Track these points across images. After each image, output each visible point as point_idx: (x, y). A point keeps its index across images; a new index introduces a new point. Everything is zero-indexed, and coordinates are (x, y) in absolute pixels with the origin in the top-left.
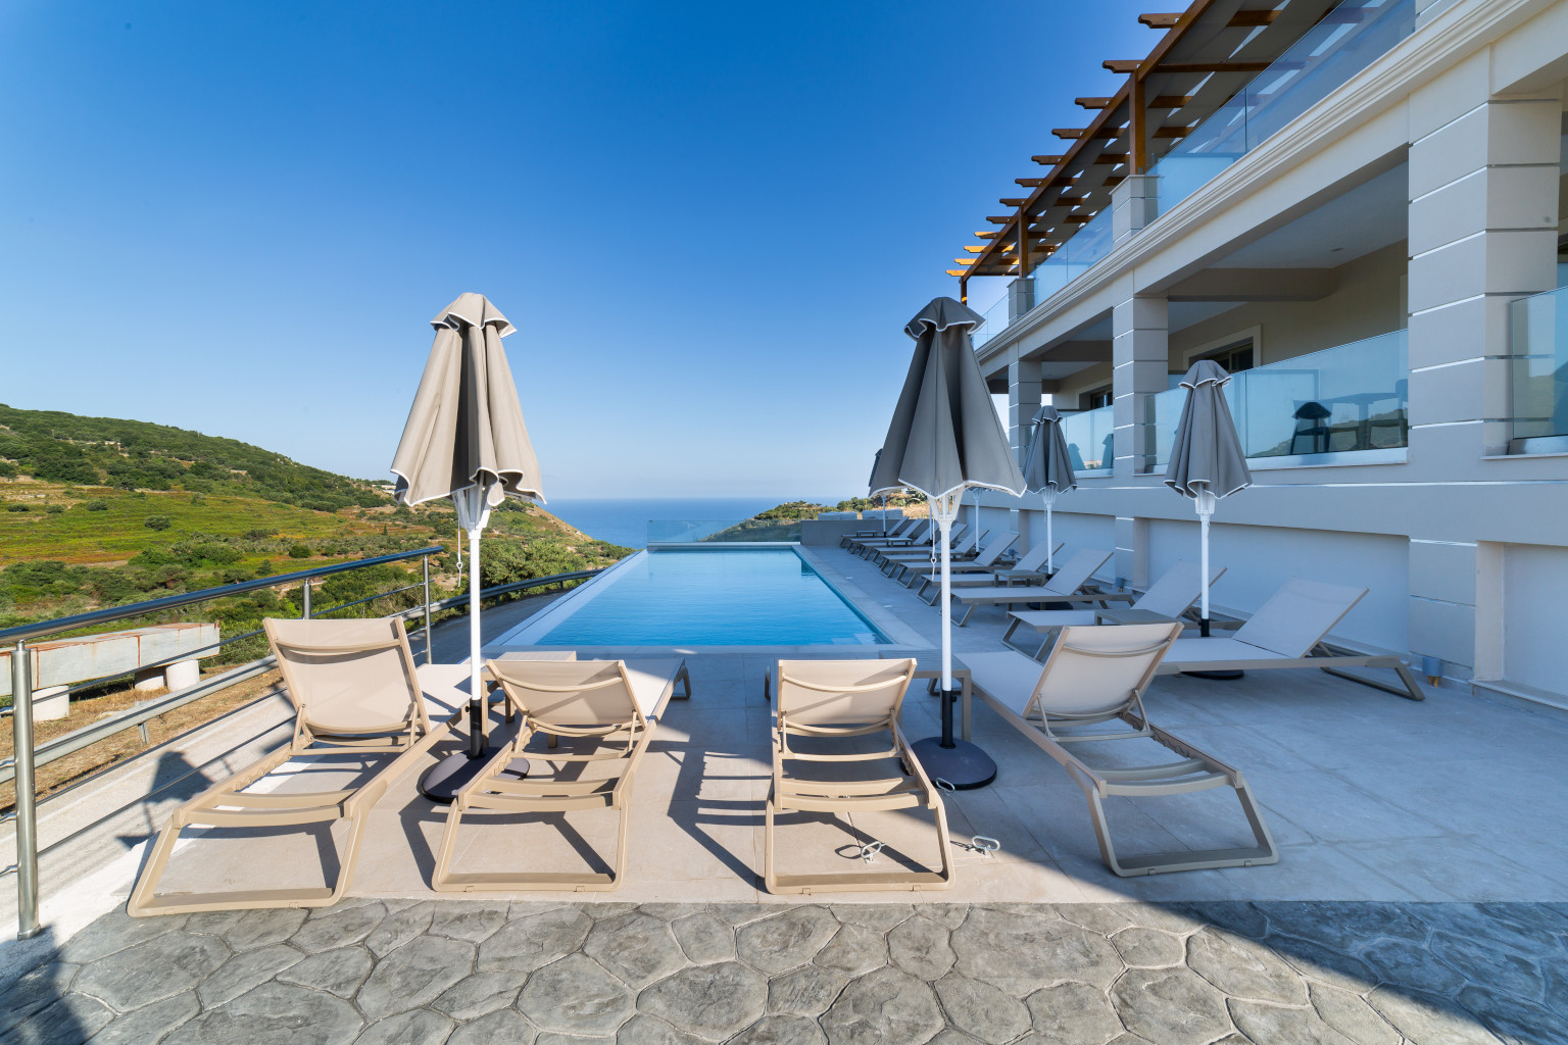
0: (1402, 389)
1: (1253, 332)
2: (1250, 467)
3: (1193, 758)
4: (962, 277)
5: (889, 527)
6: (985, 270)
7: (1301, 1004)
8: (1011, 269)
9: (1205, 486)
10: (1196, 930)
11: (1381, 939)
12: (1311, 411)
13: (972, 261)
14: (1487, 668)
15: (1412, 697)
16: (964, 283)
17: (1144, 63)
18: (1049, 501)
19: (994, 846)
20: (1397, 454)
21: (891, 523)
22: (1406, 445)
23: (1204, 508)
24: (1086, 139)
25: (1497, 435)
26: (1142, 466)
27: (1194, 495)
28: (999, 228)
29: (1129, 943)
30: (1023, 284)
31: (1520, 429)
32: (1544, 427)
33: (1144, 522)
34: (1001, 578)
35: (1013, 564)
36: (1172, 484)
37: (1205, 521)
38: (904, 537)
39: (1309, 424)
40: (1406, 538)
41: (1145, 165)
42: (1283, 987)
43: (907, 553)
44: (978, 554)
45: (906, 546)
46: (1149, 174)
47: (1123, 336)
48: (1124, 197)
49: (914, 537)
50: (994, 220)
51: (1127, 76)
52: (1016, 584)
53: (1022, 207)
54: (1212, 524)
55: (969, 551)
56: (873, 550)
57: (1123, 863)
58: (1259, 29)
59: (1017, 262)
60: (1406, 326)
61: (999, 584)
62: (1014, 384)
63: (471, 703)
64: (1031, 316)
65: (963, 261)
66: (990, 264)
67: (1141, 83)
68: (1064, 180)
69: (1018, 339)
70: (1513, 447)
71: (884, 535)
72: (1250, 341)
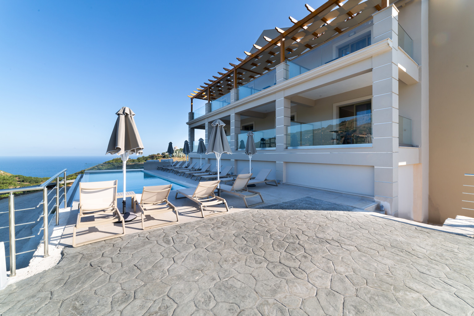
0: (275, 138)
1: (253, 123)
2: (257, 150)
3: (253, 193)
4: (192, 98)
5: (172, 164)
6: (197, 97)
7: (269, 212)
9: (251, 153)
10: (258, 210)
11: (275, 207)
12: (263, 140)
13: (195, 95)
14: (284, 181)
16: (192, 99)
17: (237, 66)
19: (232, 207)
20: (274, 148)
22: (275, 147)
23: (250, 157)
24: (225, 76)
25: (285, 146)
26: (236, 149)
27: (249, 155)
28: (203, 89)
29: (251, 212)
30: (209, 104)
31: (288, 145)
32: (290, 145)
33: (236, 160)
34: (210, 173)
36: (246, 153)
38: (178, 166)
39: (262, 142)
40: (276, 162)
41: (237, 87)
42: (267, 211)
44: (201, 169)
45: (180, 168)
46: (237, 89)
47: (232, 121)
48: (233, 92)
49: (181, 166)
50: (202, 87)
51: (233, 67)
53: (209, 86)
54: (251, 160)
55: (199, 169)
57: (248, 206)
58: (255, 67)
59: (205, 97)
60: (275, 128)
62: (207, 128)
63: (123, 201)
64: (211, 113)
65: (192, 94)
66: (199, 96)
67: (236, 70)
68: (219, 82)
69: (208, 118)
70: (287, 148)
71: (171, 166)
72: (253, 124)
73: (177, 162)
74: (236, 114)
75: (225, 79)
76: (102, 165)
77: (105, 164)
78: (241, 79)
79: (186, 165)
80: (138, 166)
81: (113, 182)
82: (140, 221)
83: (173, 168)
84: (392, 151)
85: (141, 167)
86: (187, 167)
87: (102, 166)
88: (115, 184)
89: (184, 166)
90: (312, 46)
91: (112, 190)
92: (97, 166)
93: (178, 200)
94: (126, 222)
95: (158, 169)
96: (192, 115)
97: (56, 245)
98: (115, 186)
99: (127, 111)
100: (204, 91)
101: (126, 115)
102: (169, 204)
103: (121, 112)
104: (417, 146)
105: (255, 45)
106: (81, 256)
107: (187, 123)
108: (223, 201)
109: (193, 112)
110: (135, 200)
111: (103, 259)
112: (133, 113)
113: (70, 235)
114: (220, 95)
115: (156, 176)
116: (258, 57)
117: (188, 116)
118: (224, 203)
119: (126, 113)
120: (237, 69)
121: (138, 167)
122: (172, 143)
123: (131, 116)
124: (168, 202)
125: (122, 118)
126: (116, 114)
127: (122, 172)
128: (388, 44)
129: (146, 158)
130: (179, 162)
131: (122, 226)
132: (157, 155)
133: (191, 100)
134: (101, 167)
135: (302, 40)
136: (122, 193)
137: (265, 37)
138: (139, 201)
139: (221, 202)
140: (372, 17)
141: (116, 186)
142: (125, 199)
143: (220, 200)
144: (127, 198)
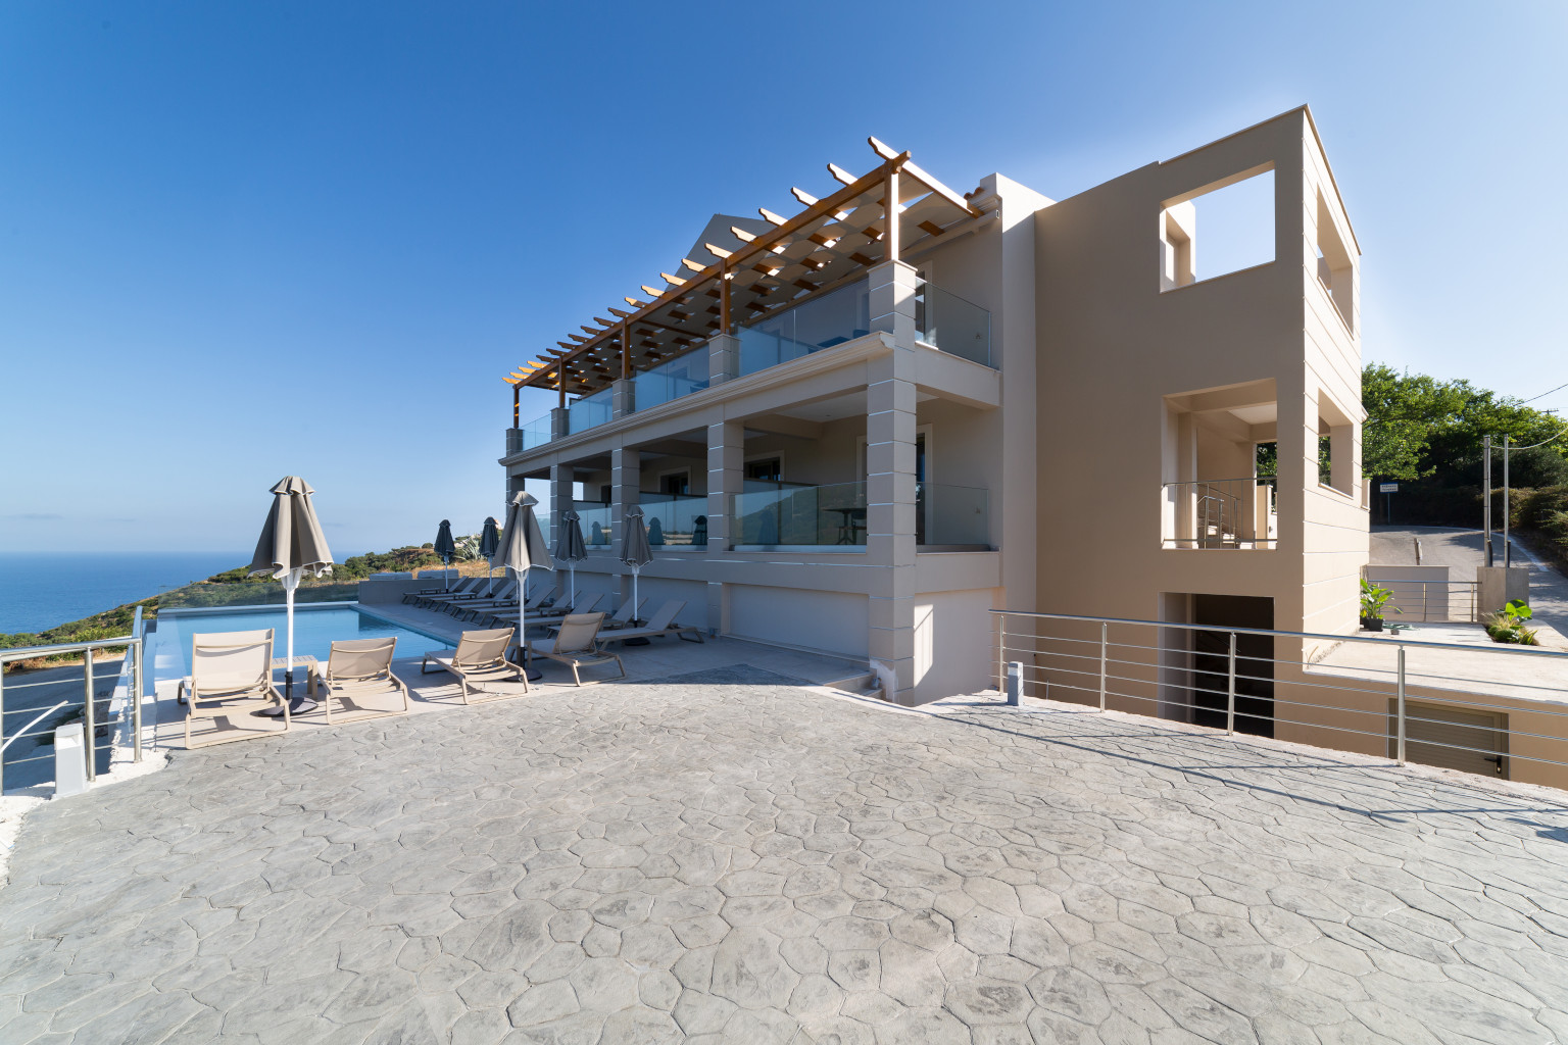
1: (687, 469)
4: (516, 385)
5: (450, 586)
6: (535, 383)
8: (554, 386)
13: (525, 377)
15: (701, 642)
16: (517, 389)
17: (631, 316)
18: (572, 566)
21: (452, 581)
22: (705, 546)
24: (602, 338)
25: (727, 543)
28: (547, 363)
30: (562, 411)
31: (733, 542)
32: (740, 541)
35: (551, 606)
37: (636, 576)
38: (466, 592)
40: (707, 582)
41: (632, 370)
43: (470, 604)
45: (471, 598)
46: (632, 380)
47: (616, 468)
48: (617, 388)
49: (476, 591)
50: (543, 359)
52: (553, 616)
53: (562, 356)
54: (639, 577)
56: (443, 603)
57: (582, 683)
59: (558, 384)
60: (707, 497)
61: (543, 616)
62: (554, 475)
63: (288, 673)
64: (566, 439)
65: (517, 375)
66: (539, 381)
67: (628, 327)
68: (591, 350)
69: (558, 451)
70: (731, 548)
71: (447, 592)
72: (686, 473)
73: (468, 580)
74: (626, 449)
75: (608, 343)
76: (205, 587)
77: (218, 581)
78: (654, 345)
79: (490, 588)
80: (341, 593)
81: (264, 632)
82: (324, 713)
83: (448, 599)
84: (893, 564)
85: (349, 595)
86: (491, 596)
87: (206, 590)
88: (269, 636)
89: (483, 593)
90: (817, 284)
91: (262, 650)
92: (184, 590)
93: (428, 676)
94: (292, 714)
95: (407, 600)
96: (515, 436)
97: (150, 749)
98: (269, 640)
99: (296, 487)
100: (554, 370)
101: (295, 495)
102: (392, 679)
103: (282, 489)
104: (996, 550)
105: (685, 261)
106: (206, 758)
107: (502, 462)
108: (518, 671)
109: (520, 427)
110: (314, 674)
111: (247, 760)
112: (309, 489)
113: (182, 735)
114: (602, 381)
115: (394, 622)
116: (683, 299)
117: (505, 438)
118: (519, 676)
119: (295, 492)
120: (632, 324)
121: (341, 595)
122: (449, 524)
123: (305, 496)
124: (390, 673)
125: (286, 501)
126: (272, 490)
127: (285, 611)
128: (883, 343)
129: (379, 558)
130: (473, 579)
131: (284, 720)
132: (421, 550)
133: (512, 391)
134: (202, 591)
135: (781, 271)
136: (284, 659)
137: (708, 246)
138: (324, 675)
139: (514, 673)
140: (867, 276)
141: (272, 640)
142: (290, 670)
143: (513, 669)
144: (294, 669)
